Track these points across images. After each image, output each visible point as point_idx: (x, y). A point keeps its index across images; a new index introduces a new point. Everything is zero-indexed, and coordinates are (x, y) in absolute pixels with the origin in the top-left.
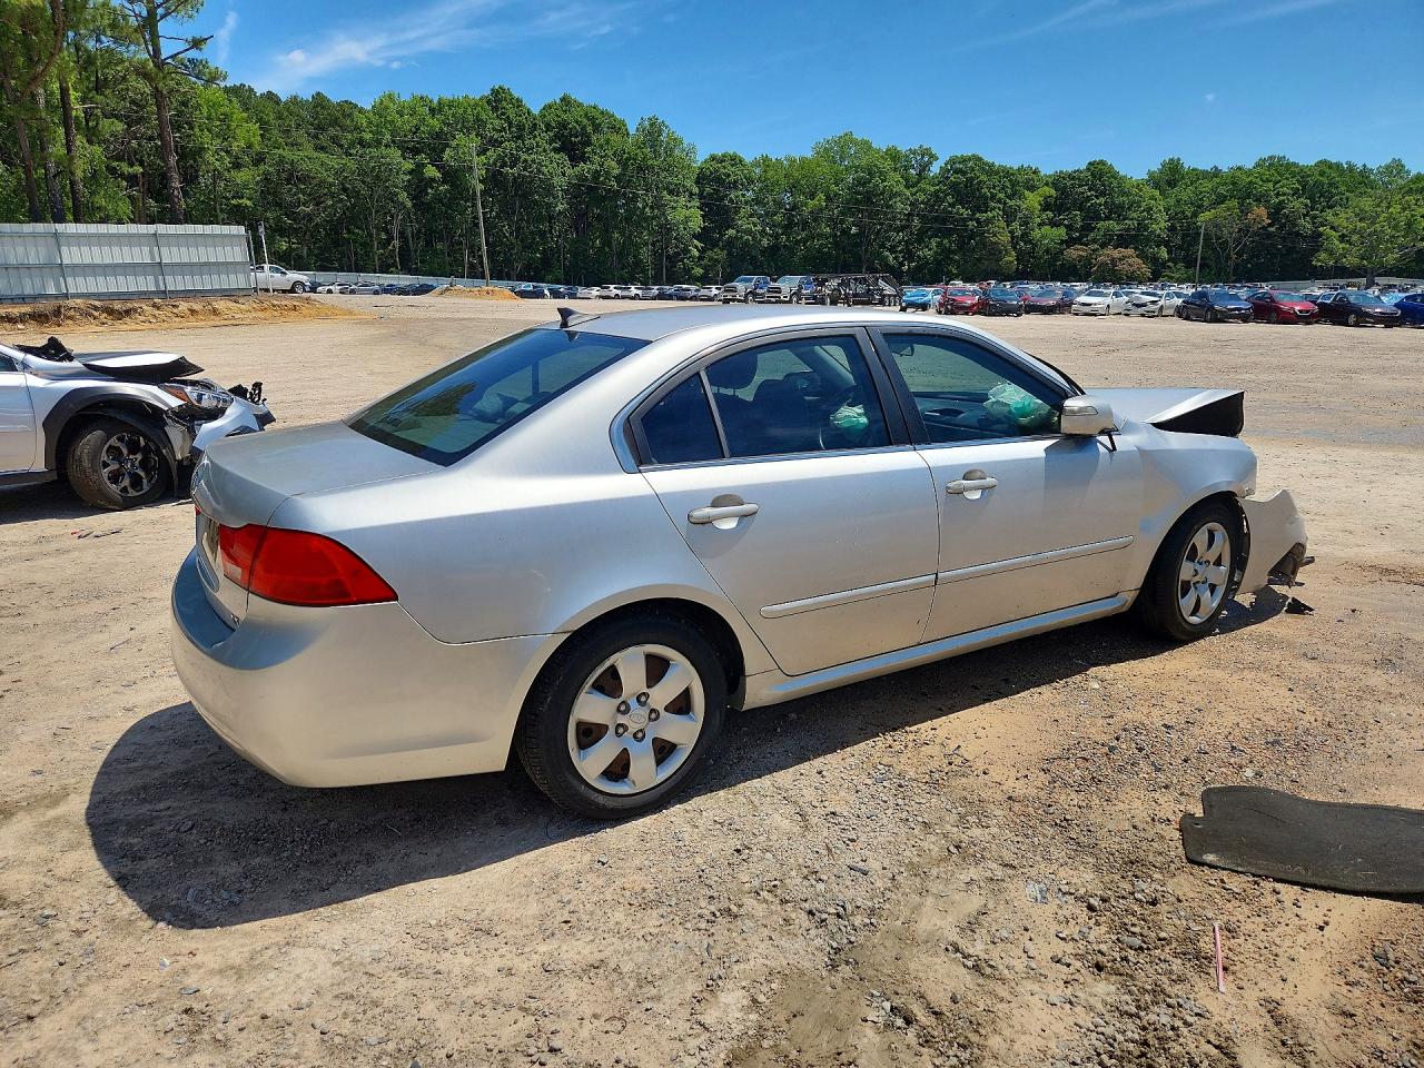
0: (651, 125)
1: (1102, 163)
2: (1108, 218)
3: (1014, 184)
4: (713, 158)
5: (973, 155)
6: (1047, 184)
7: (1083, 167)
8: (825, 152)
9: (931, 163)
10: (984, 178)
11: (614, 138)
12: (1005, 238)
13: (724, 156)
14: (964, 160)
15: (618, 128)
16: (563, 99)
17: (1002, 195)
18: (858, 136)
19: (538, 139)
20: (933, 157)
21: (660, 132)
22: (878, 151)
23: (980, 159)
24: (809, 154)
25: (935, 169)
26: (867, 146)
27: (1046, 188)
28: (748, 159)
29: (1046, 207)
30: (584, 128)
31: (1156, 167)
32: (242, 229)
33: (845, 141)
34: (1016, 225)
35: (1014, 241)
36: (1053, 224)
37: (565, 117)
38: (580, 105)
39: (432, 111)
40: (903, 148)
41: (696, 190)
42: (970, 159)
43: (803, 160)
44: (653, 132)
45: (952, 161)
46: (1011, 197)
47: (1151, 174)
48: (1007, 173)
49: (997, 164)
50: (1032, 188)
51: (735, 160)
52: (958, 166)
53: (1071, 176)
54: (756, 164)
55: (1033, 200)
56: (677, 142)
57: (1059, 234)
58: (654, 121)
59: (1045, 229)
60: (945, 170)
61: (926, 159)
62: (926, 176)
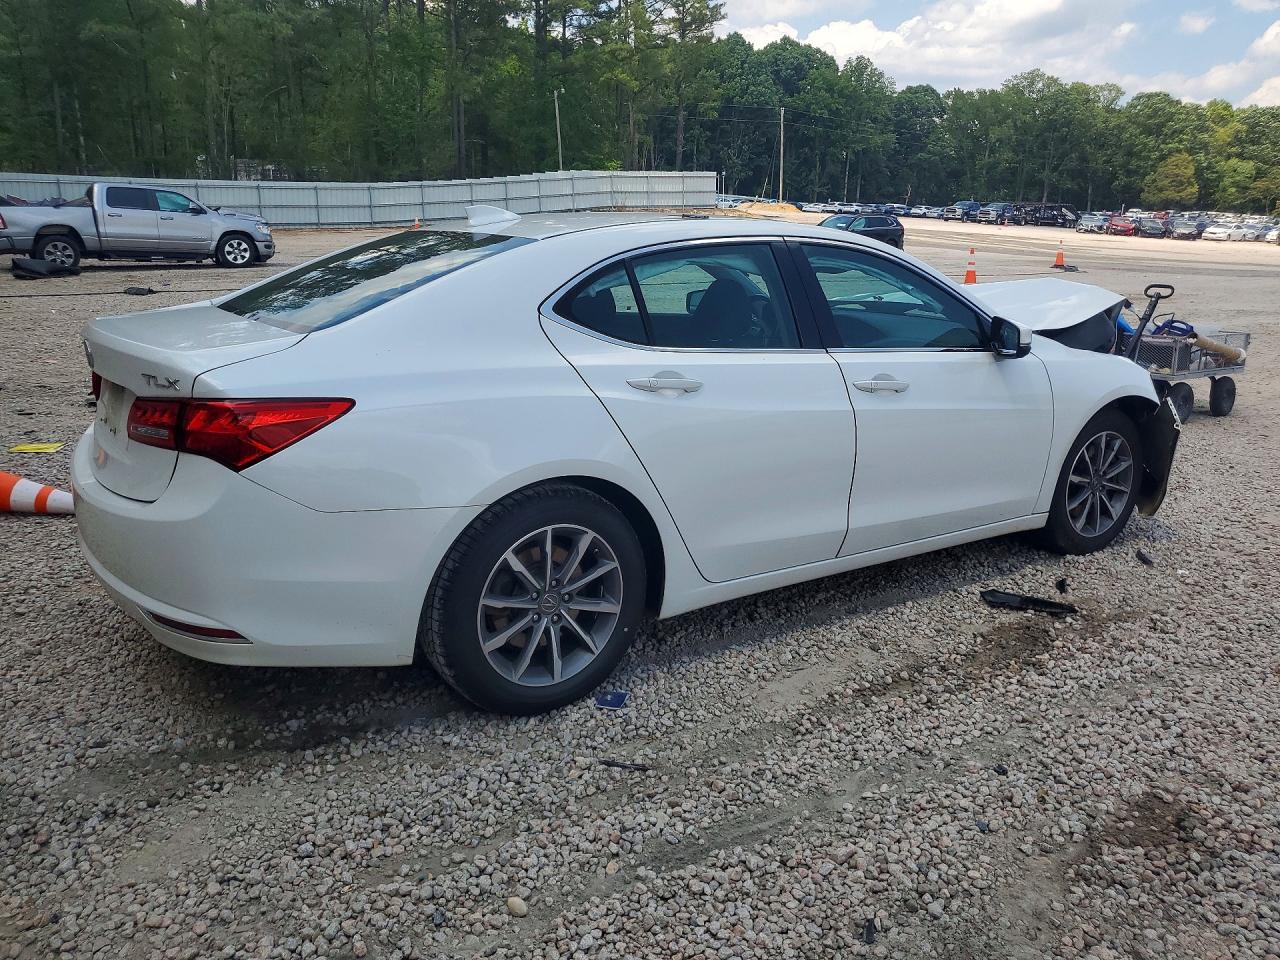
0: (859, 62)
4: (910, 89)
5: (1161, 92)
6: (1238, 119)
8: (1015, 88)
9: (1116, 98)
10: (1171, 112)
11: (827, 73)
12: (1191, 171)
13: (919, 87)
14: (1150, 96)
15: (830, 62)
16: (781, 40)
18: (1045, 72)
20: (1123, 93)
21: (866, 67)
22: (1065, 86)
23: (1167, 96)
24: (999, 88)
25: (1123, 102)
26: (1054, 81)
27: (1237, 123)
28: (941, 90)
29: (1237, 140)
30: (800, 63)
32: (715, 174)
33: (1033, 77)
34: (1201, 156)
35: (1199, 172)
36: (1240, 156)
37: (784, 54)
38: (797, 45)
40: (1092, 83)
42: (1158, 95)
43: (993, 92)
44: (860, 66)
45: (1138, 98)
46: (1200, 131)
48: (1196, 110)
49: (1184, 101)
50: (1222, 123)
51: (928, 90)
52: (1146, 100)
53: (1262, 112)
54: (948, 95)
55: (1223, 133)
56: (881, 75)
57: (1248, 167)
58: (860, 59)
59: (1234, 161)
60: (1131, 106)
61: (1114, 94)
62: (1113, 110)
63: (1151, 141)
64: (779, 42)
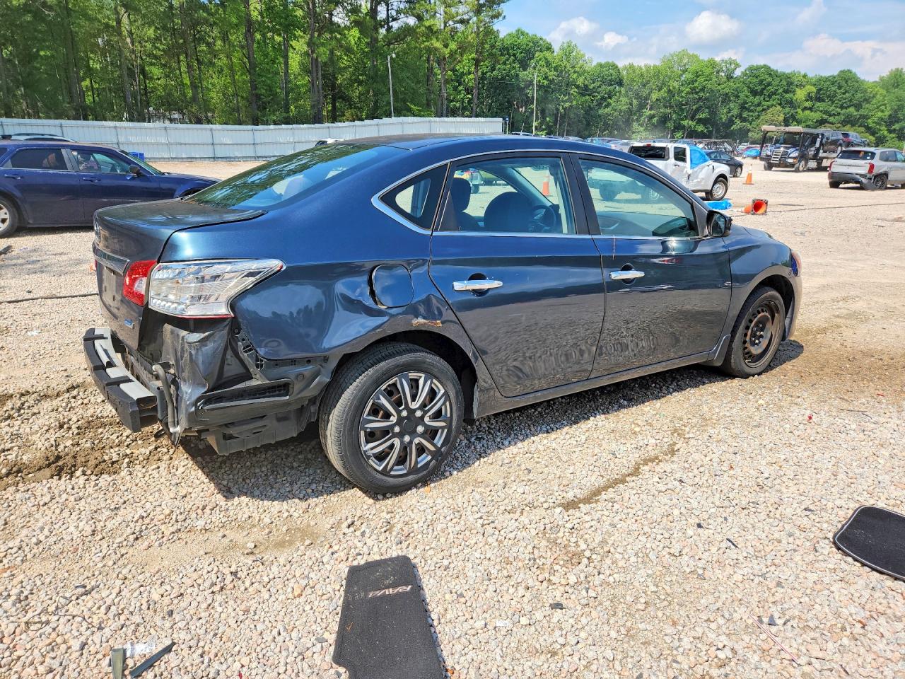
0: (569, 46)
1: (849, 71)
2: (849, 107)
3: (792, 83)
4: (601, 65)
5: (765, 65)
6: (811, 85)
7: (836, 73)
8: (669, 63)
9: (734, 69)
10: (770, 79)
11: (547, 54)
12: (781, 118)
13: (608, 63)
14: (758, 68)
15: (549, 48)
17: (780, 91)
18: (690, 52)
20: (738, 65)
21: (573, 50)
22: (703, 61)
23: (769, 67)
24: (658, 63)
25: (738, 73)
27: (810, 87)
28: (620, 65)
29: (809, 98)
30: (530, 47)
31: (885, 73)
32: (501, 119)
33: (682, 55)
34: (787, 110)
36: (810, 109)
37: (519, 41)
38: (527, 34)
40: (718, 59)
42: (762, 68)
43: (655, 67)
44: (568, 51)
45: (751, 69)
46: (787, 92)
47: (882, 79)
48: (785, 76)
49: (779, 71)
50: (801, 86)
51: (614, 67)
52: (753, 71)
53: (827, 79)
54: (625, 68)
55: (800, 94)
56: (583, 56)
57: (816, 116)
58: (569, 44)
59: (807, 112)
60: (744, 74)
61: (733, 66)
62: (732, 77)
63: (757, 100)
64: (514, 32)
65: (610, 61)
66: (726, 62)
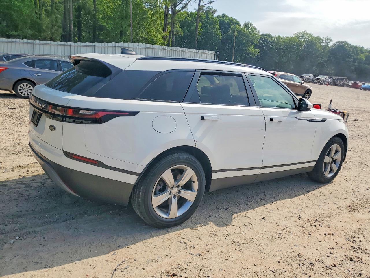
3: (357, 51)
4: (263, 35)
5: (345, 41)
6: (367, 52)
8: (297, 37)
9: (329, 42)
10: (348, 48)
11: (237, 27)
13: (266, 34)
14: (342, 42)
15: (237, 23)
16: (222, 14)
17: (353, 55)
18: (308, 32)
19: (217, 25)
20: (331, 40)
21: (251, 26)
22: (314, 37)
23: (346, 42)
24: (292, 36)
25: (331, 44)
26: (310, 35)
27: (367, 53)
28: (273, 36)
30: (229, 23)
32: (213, 52)
33: (304, 34)
34: (356, 64)
37: (223, 19)
38: (227, 16)
39: (188, 15)
40: (321, 37)
41: (258, 44)
42: (343, 42)
43: (291, 38)
44: (248, 26)
45: (338, 42)
46: (356, 55)
48: (355, 48)
49: (352, 45)
51: (269, 36)
52: (339, 44)
54: (276, 37)
55: (362, 56)
56: (255, 29)
58: (249, 23)
60: (334, 45)
61: (329, 41)
62: (328, 46)
64: (221, 15)
65: (269, 33)
66: (325, 39)
